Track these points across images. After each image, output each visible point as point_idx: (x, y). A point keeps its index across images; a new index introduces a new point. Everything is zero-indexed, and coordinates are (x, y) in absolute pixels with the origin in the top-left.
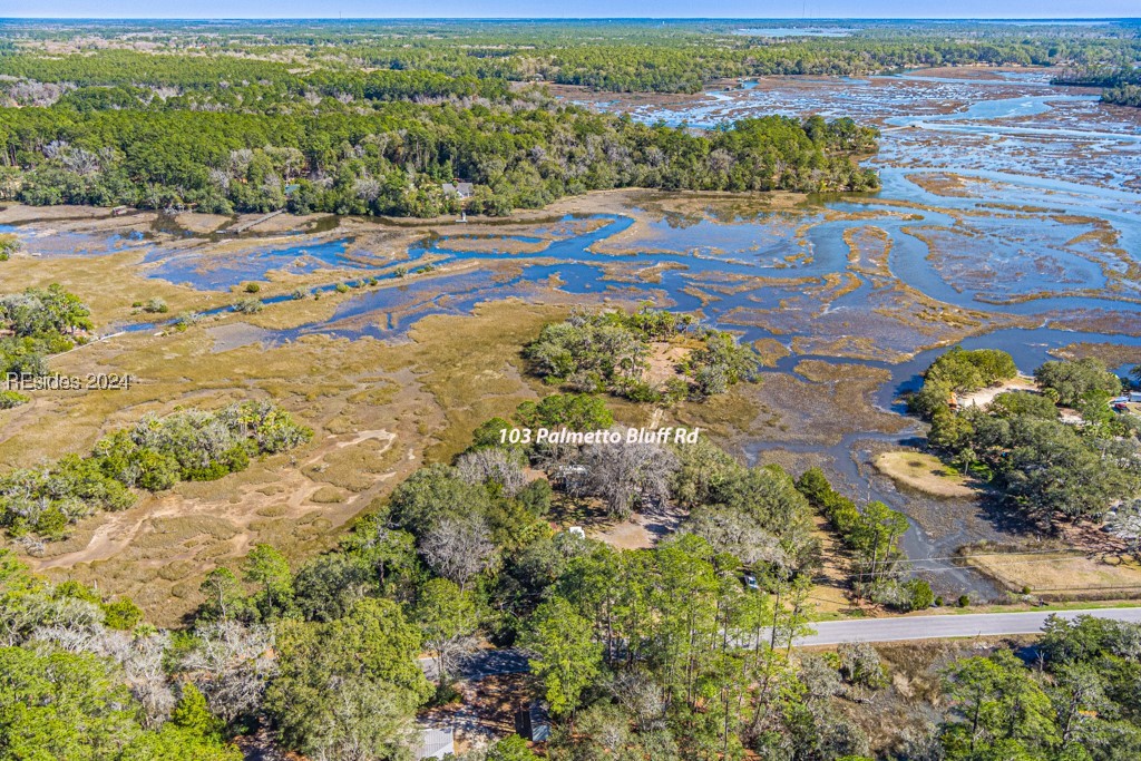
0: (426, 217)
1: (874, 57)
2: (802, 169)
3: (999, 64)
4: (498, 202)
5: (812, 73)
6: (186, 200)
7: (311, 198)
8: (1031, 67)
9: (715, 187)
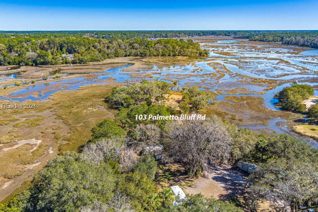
3: (217, 36)
4: (84, 59)
7: (8, 60)
8: (225, 36)
9: (158, 55)
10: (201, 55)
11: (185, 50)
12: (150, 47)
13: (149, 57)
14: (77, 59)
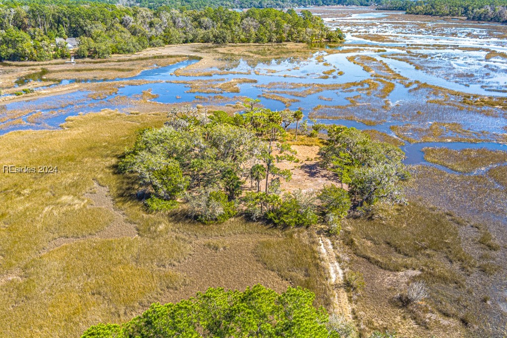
2: (300, 29)
3: (347, 5)
4: (99, 48)
8: (361, 6)
9: (248, 41)
10: (330, 40)
11: (301, 31)
12: (233, 25)
13: (230, 44)
14: (84, 48)
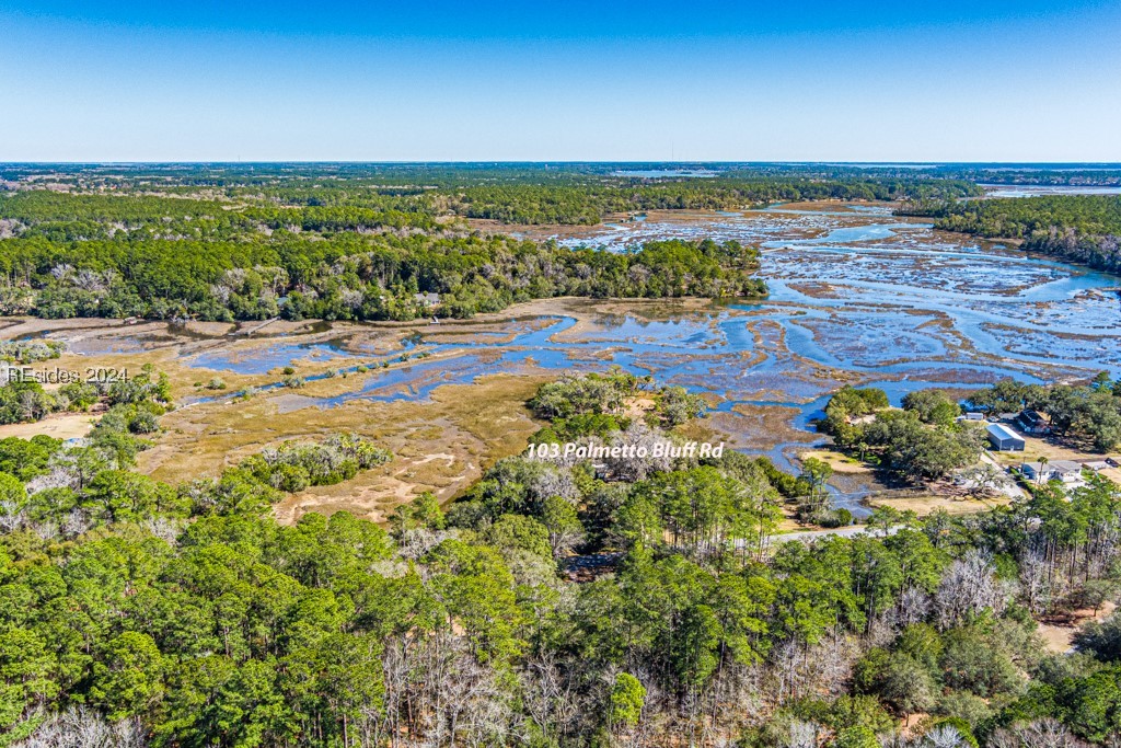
0: (404, 320)
1: (742, 193)
2: (705, 279)
3: (849, 200)
4: (463, 308)
5: (691, 208)
6: (190, 311)
7: (303, 307)
8: (876, 202)
10: (747, 294)
11: (706, 282)
